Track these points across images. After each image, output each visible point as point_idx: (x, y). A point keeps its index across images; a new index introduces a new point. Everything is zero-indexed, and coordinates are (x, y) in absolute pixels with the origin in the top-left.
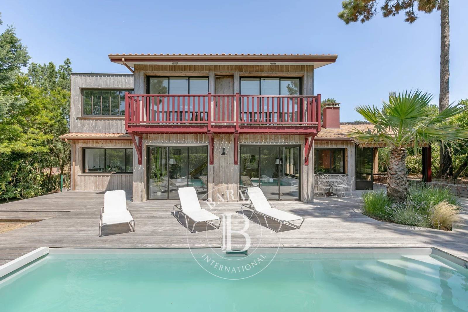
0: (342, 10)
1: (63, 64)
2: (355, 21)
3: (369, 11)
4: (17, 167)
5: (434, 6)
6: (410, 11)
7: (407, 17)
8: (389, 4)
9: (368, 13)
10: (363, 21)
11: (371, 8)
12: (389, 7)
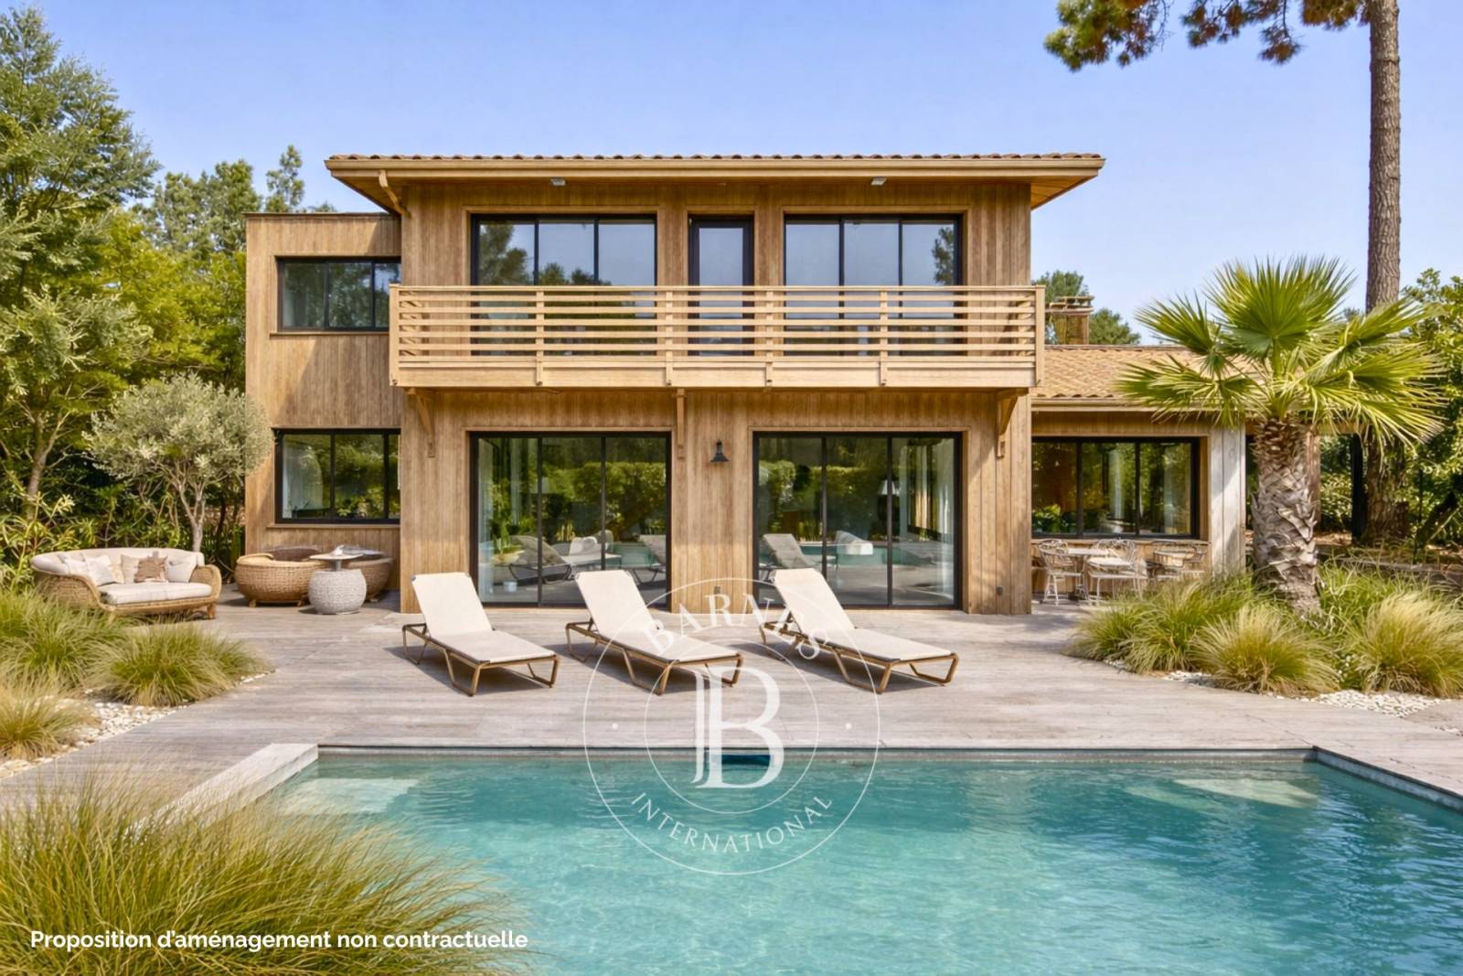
0: (1055, 28)
1: (276, 167)
2: (1099, 61)
3: (1141, 31)
4: (114, 503)
5: (1351, 12)
6: (1275, 27)
7: (1267, 46)
8: (1208, 7)
9: (1141, 36)
10: (1124, 59)
11: (1151, 20)
12: (1208, 16)
